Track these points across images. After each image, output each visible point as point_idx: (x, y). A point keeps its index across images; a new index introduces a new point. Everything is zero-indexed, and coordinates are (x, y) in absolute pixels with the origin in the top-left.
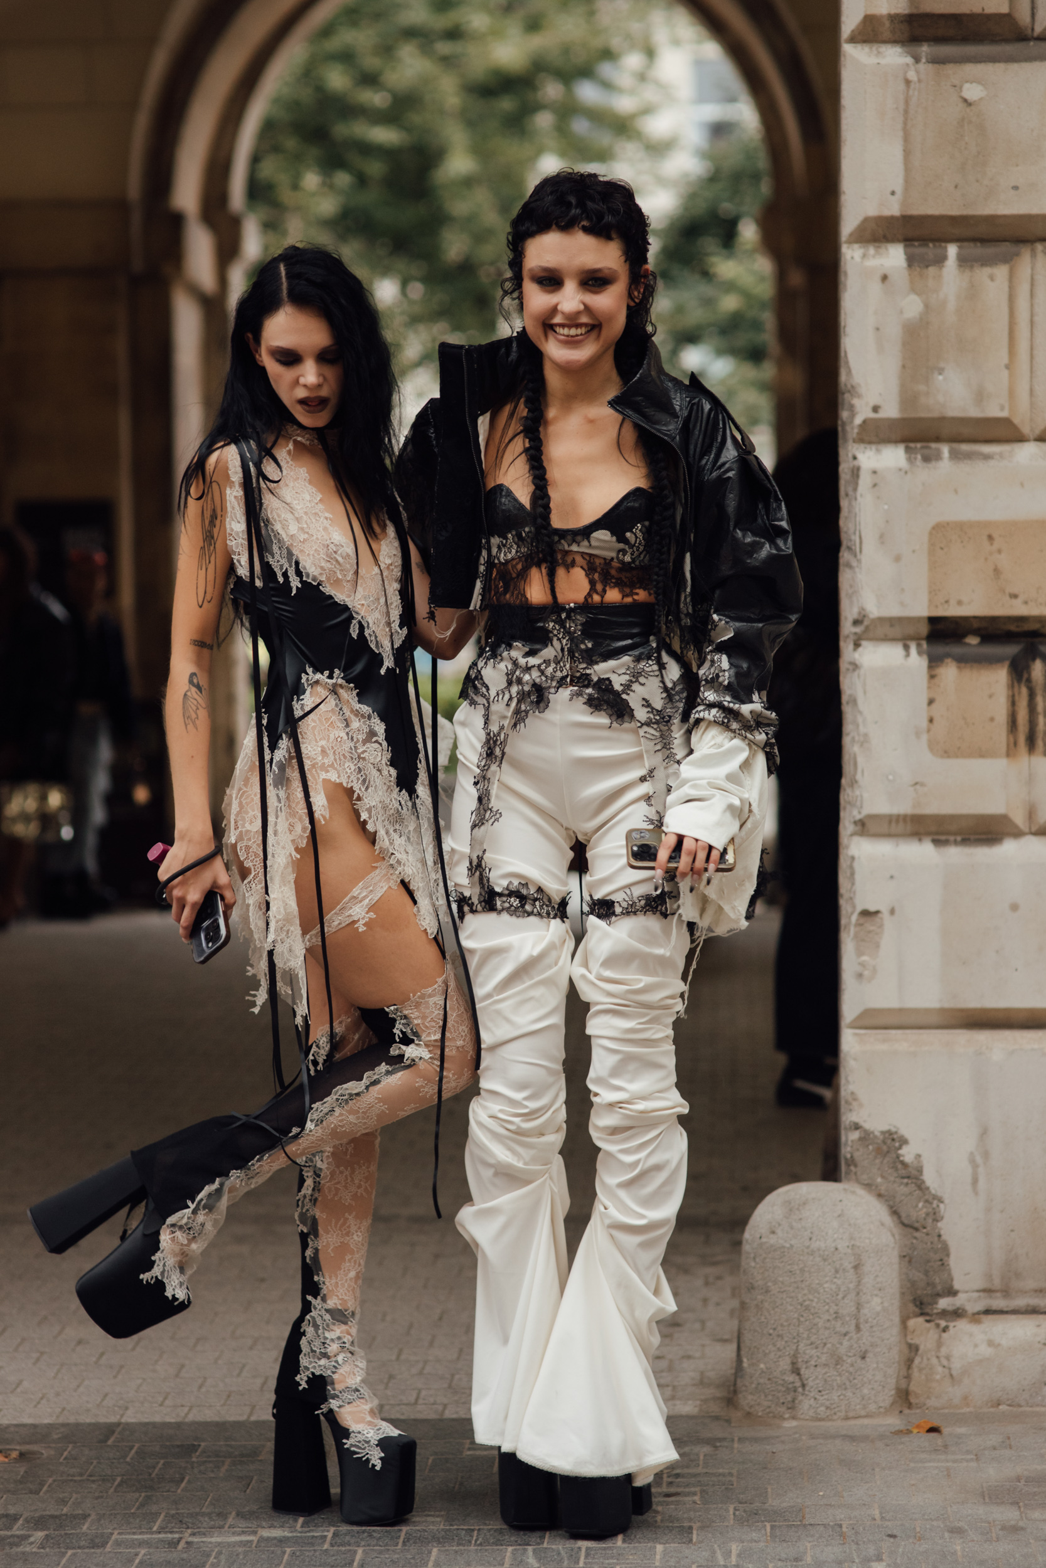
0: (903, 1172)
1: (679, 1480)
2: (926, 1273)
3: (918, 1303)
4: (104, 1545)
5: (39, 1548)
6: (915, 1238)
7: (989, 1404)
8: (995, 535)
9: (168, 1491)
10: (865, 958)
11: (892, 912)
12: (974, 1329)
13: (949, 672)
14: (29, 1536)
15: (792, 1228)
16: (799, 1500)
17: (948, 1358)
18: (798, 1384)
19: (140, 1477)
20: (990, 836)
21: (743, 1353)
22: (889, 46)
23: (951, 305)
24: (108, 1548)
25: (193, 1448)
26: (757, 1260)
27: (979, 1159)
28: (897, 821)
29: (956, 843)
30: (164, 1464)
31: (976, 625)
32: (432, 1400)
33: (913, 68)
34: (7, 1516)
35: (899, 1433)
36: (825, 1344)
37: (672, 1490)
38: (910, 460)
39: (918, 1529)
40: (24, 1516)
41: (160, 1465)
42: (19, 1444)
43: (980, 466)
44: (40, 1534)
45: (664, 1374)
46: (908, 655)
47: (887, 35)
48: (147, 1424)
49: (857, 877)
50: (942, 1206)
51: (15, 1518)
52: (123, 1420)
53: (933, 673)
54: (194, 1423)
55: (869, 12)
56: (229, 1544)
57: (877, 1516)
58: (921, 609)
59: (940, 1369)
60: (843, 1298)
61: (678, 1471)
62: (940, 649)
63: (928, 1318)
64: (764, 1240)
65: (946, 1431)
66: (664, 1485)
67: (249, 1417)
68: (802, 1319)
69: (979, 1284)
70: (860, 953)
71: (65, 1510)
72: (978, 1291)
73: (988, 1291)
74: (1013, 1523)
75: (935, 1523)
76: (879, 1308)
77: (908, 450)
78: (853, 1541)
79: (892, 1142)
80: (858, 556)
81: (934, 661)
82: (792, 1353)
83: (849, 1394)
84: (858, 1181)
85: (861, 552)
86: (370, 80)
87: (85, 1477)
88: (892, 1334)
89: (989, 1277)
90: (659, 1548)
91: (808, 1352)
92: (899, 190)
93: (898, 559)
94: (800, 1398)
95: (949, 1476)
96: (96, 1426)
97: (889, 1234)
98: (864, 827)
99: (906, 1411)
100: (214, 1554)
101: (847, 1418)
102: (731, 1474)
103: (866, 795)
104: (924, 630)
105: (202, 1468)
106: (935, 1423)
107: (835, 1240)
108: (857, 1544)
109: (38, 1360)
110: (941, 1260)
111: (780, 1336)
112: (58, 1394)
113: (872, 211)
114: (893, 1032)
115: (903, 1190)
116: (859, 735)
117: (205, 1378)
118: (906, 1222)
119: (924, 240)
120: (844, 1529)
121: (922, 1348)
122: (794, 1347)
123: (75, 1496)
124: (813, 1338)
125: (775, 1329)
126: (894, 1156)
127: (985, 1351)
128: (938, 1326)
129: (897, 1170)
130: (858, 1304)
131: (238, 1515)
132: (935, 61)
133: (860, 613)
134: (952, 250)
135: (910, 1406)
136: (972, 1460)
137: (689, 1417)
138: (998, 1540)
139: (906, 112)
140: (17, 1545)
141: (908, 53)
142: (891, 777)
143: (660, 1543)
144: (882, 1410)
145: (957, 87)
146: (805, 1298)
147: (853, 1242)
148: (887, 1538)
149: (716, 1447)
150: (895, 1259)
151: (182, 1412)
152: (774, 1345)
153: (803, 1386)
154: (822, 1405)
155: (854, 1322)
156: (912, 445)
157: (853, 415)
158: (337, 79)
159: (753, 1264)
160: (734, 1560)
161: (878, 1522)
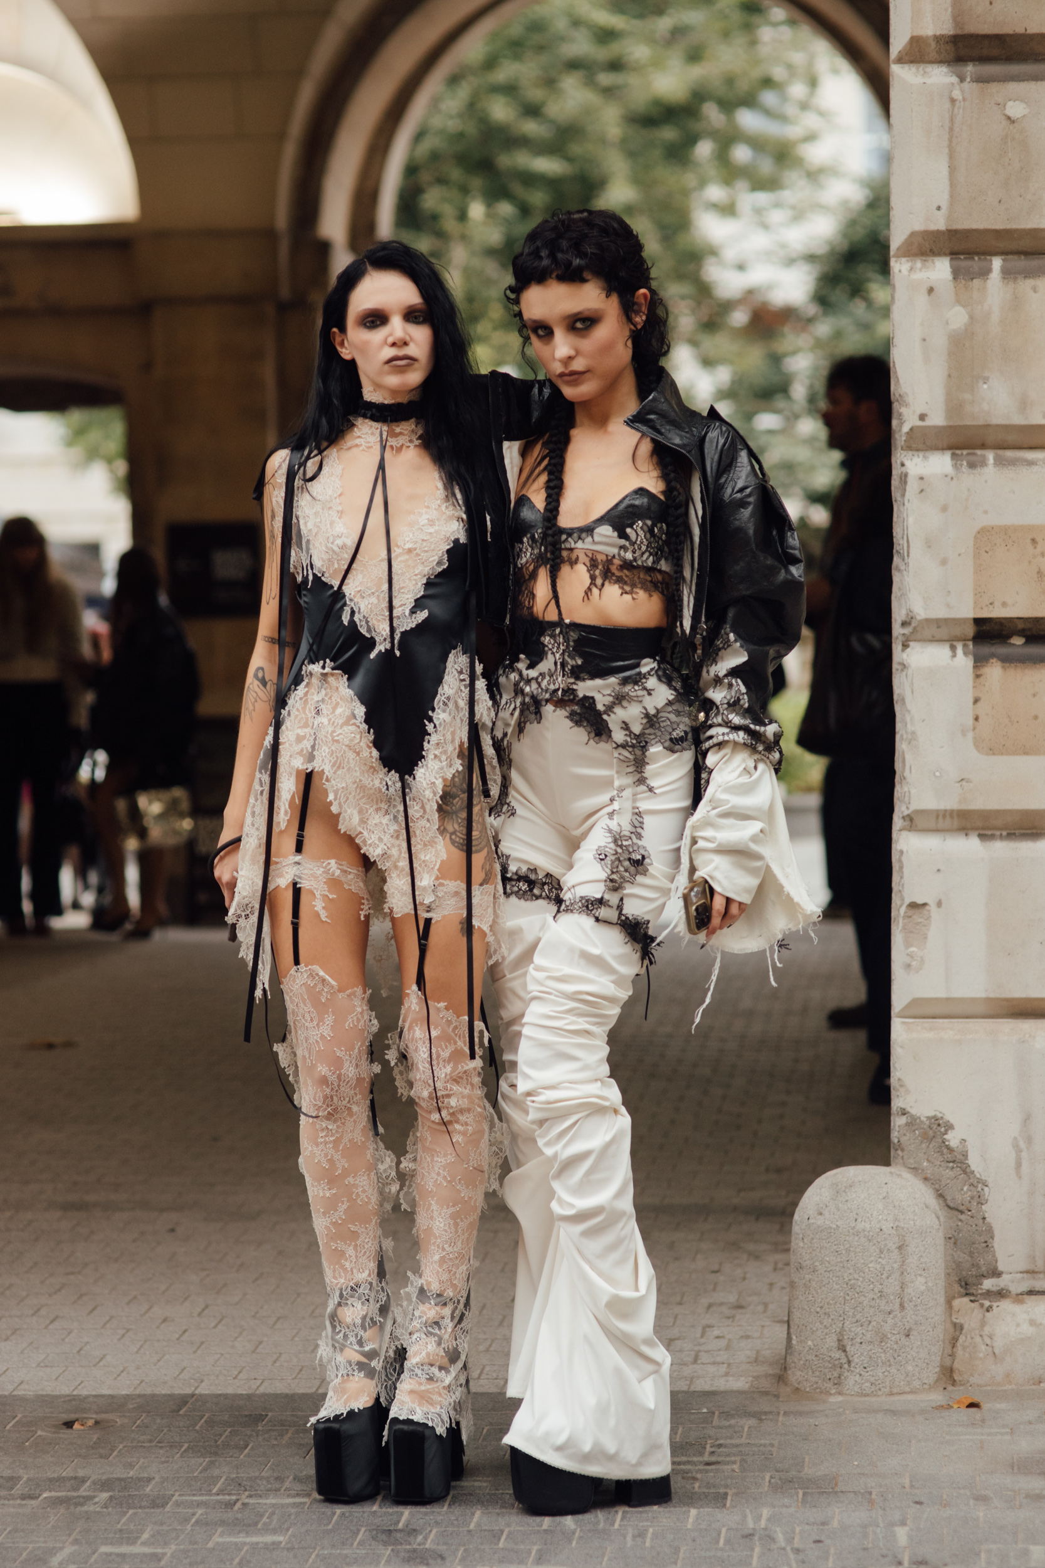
0: (949, 1157)
1: (721, 1450)
2: (971, 1254)
3: (963, 1283)
4: (164, 1506)
5: (102, 1507)
6: (960, 1220)
7: (1031, 1382)
8: (1038, 539)
9: (231, 1457)
10: (912, 949)
11: (939, 904)
12: (1017, 1308)
13: (994, 671)
14: (95, 1497)
15: (838, 1209)
16: (834, 1470)
17: (991, 1337)
18: (844, 1360)
19: (207, 1444)
20: (1034, 831)
21: (792, 1330)
22: (935, 66)
23: (996, 317)
24: (168, 1508)
25: (261, 1418)
26: (805, 1240)
27: (1022, 1145)
28: (944, 816)
29: (1001, 837)
30: (230, 1432)
31: (1020, 626)
32: (495, 1375)
33: (958, 87)
34: (75, 1478)
35: (940, 1408)
36: (870, 1322)
37: (713, 1459)
38: (955, 466)
39: (945, 1497)
40: (91, 1479)
41: (227, 1433)
42: (96, 1413)
43: (1024, 471)
44: (105, 1495)
45: (721, 1352)
46: (954, 656)
47: (933, 55)
48: (220, 1395)
49: (905, 870)
50: (986, 1189)
51: (83, 1480)
52: (197, 1392)
53: (978, 673)
54: (264, 1395)
55: (915, 34)
56: (283, 1506)
57: (907, 1485)
58: (967, 610)
59: (983, 1347)
60: (888, 1278)
61: (721, 1442)
62: (986, 649)
63: (972, 1298)
64: (811, 1221)
65: (985, 1406)
66: (707, 1454)
67: (317, 1390)
68: (847, 1298)
69: (1023, 1266)
70: (908, 945)
71: (131, 1473)
72: (1021, 1272)
73: (1031, 1272)
74: (1037, 1492)
75: (962, 1491)
76: (923, 1288)
77: (954, 455)
78: (881, 1507)
79: (938, 1127)
80: (906, 561)
81: (979, 661)
82: (838, 1330)
83: (893, 1370)
84: (905, 1165)
85: (908, 556)
86: (532, 111)
87: (154, 1444)
88: (937, 1312)
89: (1032, 1258)
90: (693, 1512)
91: (853, 1329)
92: (945, 206)
93: (944, 562)
94: (846, 1374)
95: (982, 1448)
96: (171, 1396)
97: (934, 1216)
98: (911, 821)
99: (950, 1388)
100: (267, 1515)
101: (891, 1394)
102: (772, 1445)
103: (913, 791)
104: (970, 631)
105: (266, 1436)
106: (976, 1399)
107: (879, 1221)
108: (884, 1510)
109: (123, 1335)
110: (986, 1242)
111: (827, 1314)
112: (138, 1368)
113: (919, 226)
114: (941, 1021)
115: (949, 1173)
116: (906, 732)
117: (281, 1354)
118: (951, 1205)
119: (970, 254)
120: (874, 1496)
121: (966, 1327)
122: (841, 1325)
123: (142, 1460)
124: (858, 1317)
125: (821, 1307)
126: (940, 1141)
127: (1027, 1330)
128: (982, 1305)
129: (942, 1154)
130: (903, 1283)
131: (294, 1479)
132: (980, 80)
133: (907, 615)
134: (997, 263)
135: (954, 1383)
136: (1007, 1433)
137: (741, 1392)
138: (1021, 1506)
139: (951, 129)
140: (82, 1505)
141: (953, 72)
142: (937, 774)
143: (695, 1508)
144: (926, 1387)
145: (1002, 106)
146: (851, 1277)
147: (897, 1224)
148: (914, 1505)
149: (761, 1420)
150: (940, 1241)
151: (254, 1385)
152: (821, 1323)
153: (849, 1362)
154: (867, 1381)
155: (898, 1301)
156: (958, 452)
157: (901, 424)
158: (500, 111)
159: (801, 1244)
160: (763, 1523)
161: (908, 1490)
